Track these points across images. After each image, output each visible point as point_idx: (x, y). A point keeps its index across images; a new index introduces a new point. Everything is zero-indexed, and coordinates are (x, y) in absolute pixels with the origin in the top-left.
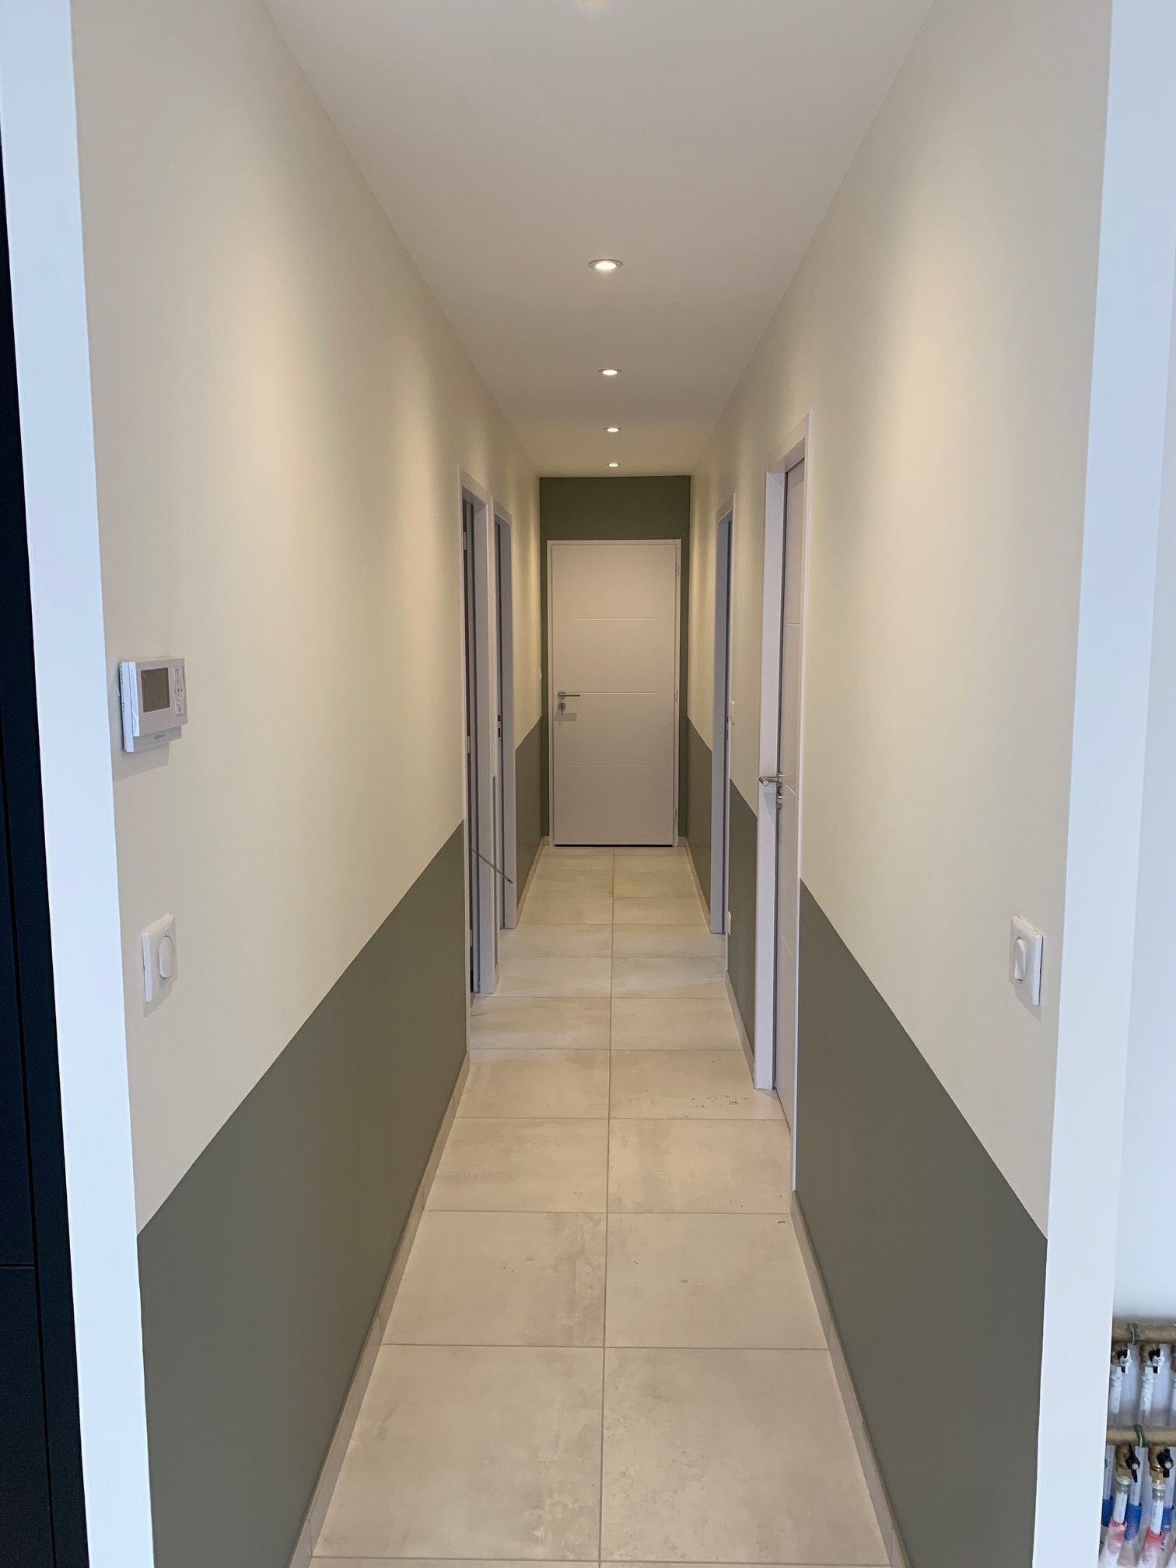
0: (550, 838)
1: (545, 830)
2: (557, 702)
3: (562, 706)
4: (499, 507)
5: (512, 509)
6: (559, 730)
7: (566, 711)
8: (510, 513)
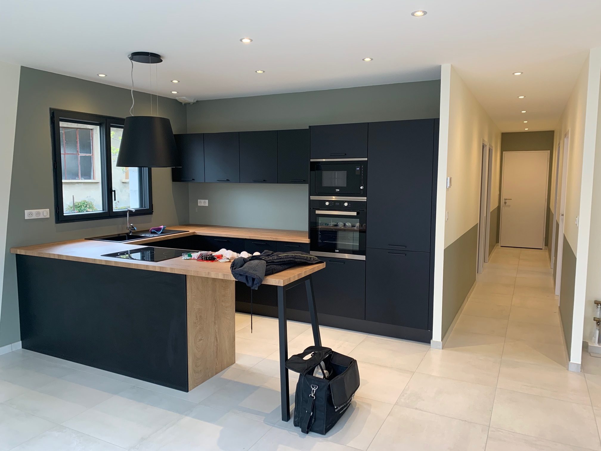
0: (499, 244)
1: (497, 241)
2: (504, 201)
3: (505, 203)
4: (490, 145)
5: (493, 145)
6: (503, 210)
7: (507, 204)
8: (493, 146)
